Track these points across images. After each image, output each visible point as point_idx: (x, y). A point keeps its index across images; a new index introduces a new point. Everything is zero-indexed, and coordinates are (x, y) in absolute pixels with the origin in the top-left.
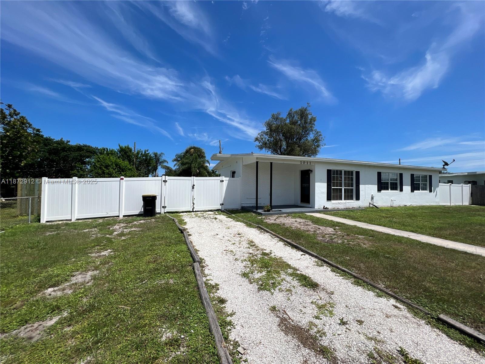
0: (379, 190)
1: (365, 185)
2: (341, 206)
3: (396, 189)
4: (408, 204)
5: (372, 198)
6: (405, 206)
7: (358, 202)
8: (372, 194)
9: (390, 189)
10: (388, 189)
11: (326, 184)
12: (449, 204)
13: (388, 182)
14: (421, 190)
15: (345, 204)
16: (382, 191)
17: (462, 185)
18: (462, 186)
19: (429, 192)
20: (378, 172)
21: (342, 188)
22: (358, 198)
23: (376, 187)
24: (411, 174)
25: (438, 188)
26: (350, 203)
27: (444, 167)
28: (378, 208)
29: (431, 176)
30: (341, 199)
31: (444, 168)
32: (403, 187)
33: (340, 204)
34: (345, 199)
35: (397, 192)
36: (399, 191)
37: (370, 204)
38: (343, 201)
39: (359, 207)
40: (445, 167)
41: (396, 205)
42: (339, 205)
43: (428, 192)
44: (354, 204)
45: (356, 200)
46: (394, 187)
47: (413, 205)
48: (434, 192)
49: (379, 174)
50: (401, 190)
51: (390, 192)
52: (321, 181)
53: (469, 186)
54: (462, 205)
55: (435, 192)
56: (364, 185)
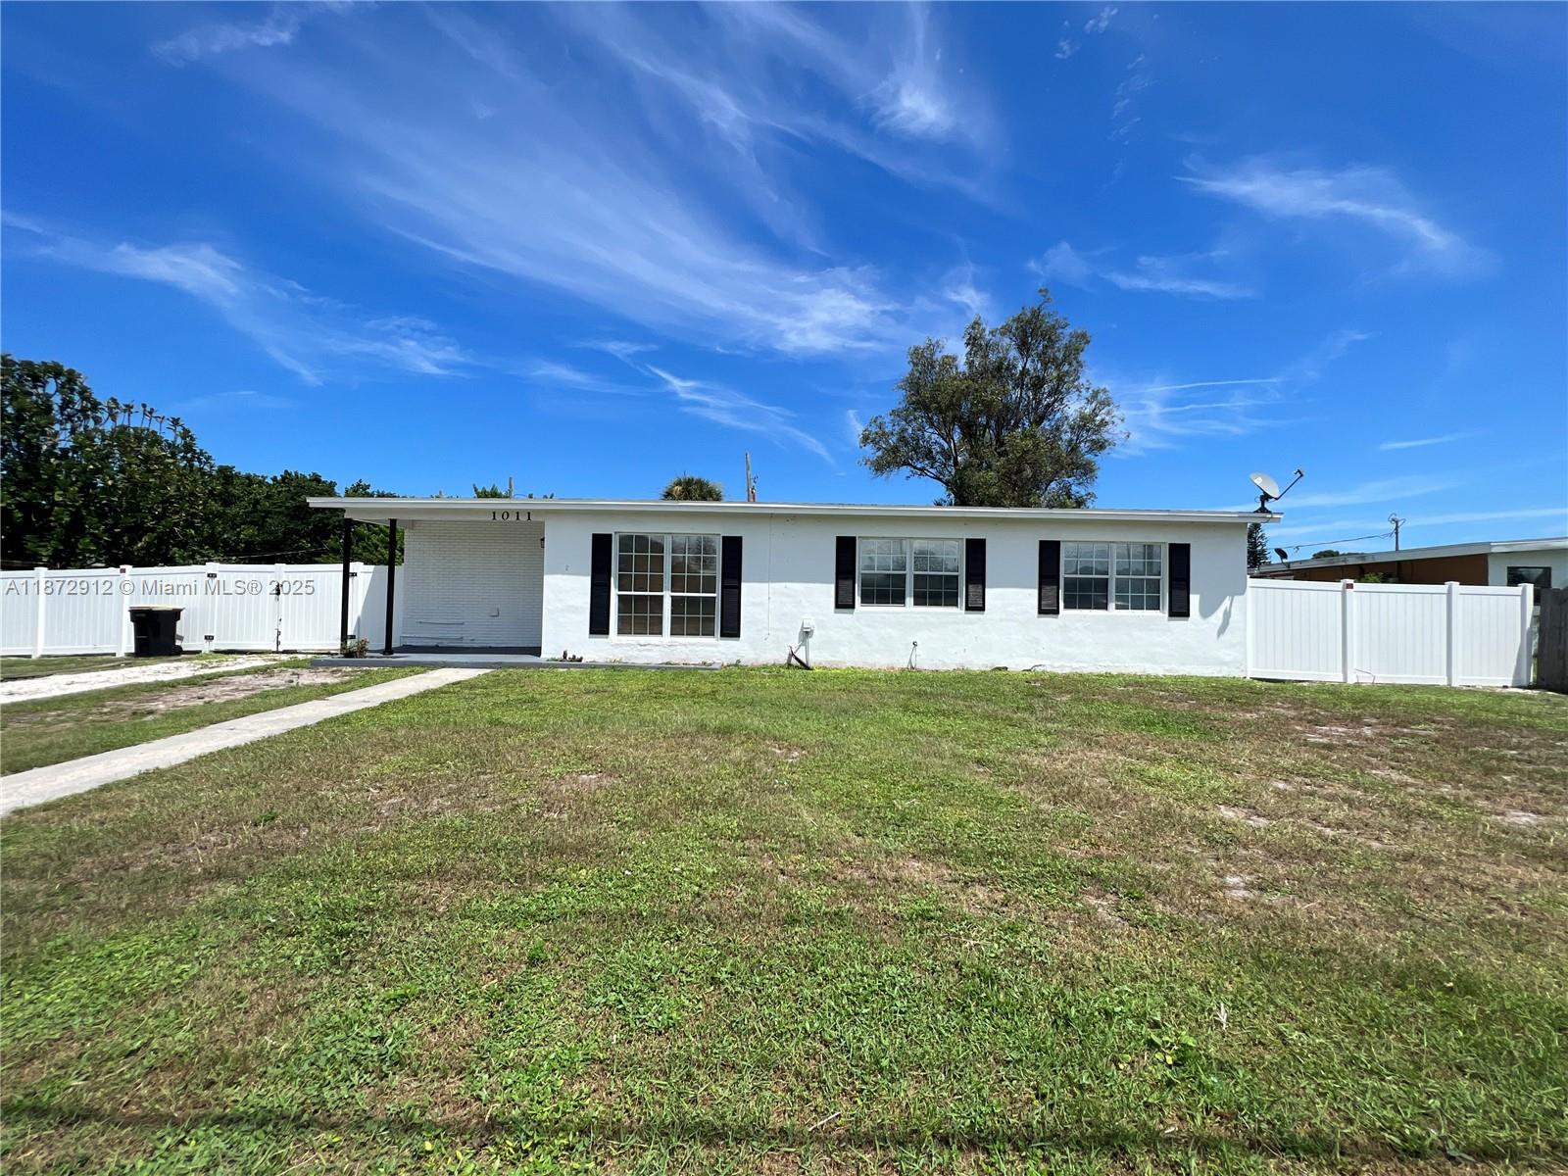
0: (844, 603)
1: (768, 582)
2: (650, 654)
3: (947, 601)
4: (1018, 663)
5: (806, 634)
6: (999, 669)
7: (730, 644)
8: (807, 618)
9: (909, 600)
10: (898, 602)
11: (588, 580)
12: (1334, 677)
13: (903, 575)
14: (1112, 607)
15: (666, 650)
16: (863, 608)
17: (1451, 589)
18: (1449, 594)
19: (1167, 615)
20: (838, 537)
21: (662, 596)
22: (730, 631)
23: (825, 592)
24: (1043, 544)
25: (1236, 598)
26: (691, 648)
27: (1263, 504)
28: (807, 669)
29: (1186, 548)
30: (657, 633)
32: (988, 592)
34: (675, 633)
35: (957, 612)
36: (964, 611)
37: (789, 656)
38: (666, 636)
39: (739, 661)
40: (1267, 505)
41: (944, 664)
43: (1162, 615)
44: (714, 649)
45: (721, 636)
46: (936, 591)
47: (1049, 669)
48: (1204, 617)
49: (846, 545)
50: (976, 605)
51: (912, 612)
52: (567, 571)
53: (1520, 597)
55: (1219, 614)
56: (766, 586)
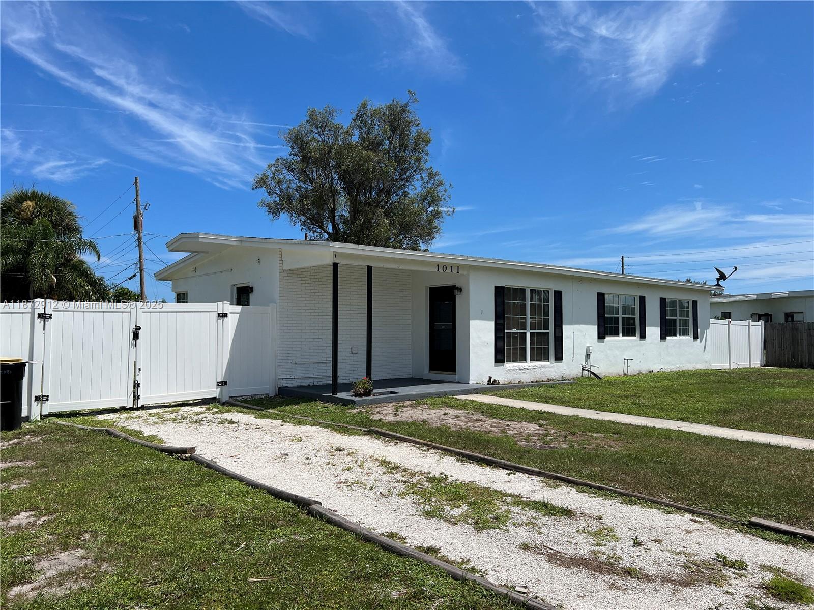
0: (601, 336)
2: (524, 375)
3: (633, 334)
4: (656, 368)
5: (588, 356)
6: (650, 371)
7: (559, 364)
8: (588, 345)
9: (621, 335)
10: (617, 334)
11: (493, 323)
12: (727, 366)
13: (618, 317)
14: (678, 335)
16: (607, 338)
17: (749, 323)
18: (749, 326)
19: (692, 338)
20: (598, 293)
21: (526, 333)
22: (559, 357)
23: (593, 330)
24: (661, 299)
25: (708, 330)
27: (718, 282)
28: (600, 378)
29: (697, 302)
30: (525, 360)
31: (718, 285)
32: (647, 328)
33: (524, 371)
34: (532, 360)
35: (635, 340)
36: (639, 339)
37: (583, 369)
38: (529, 364)
39: (563, 377)
41: (634, 370)
42: (520, 374)
43: (690, 338)
44: (552, 369)
45: (555, 360)
46: (629, 329)
47: (664, 370)
48: (701, 341)
49: (601, 297)
50: (643, 336)
51: (622, 340)
52: (482, 317)
53: (761, 326)
54: (750, 368)
55: (704, 338)
56: (572, 326)
